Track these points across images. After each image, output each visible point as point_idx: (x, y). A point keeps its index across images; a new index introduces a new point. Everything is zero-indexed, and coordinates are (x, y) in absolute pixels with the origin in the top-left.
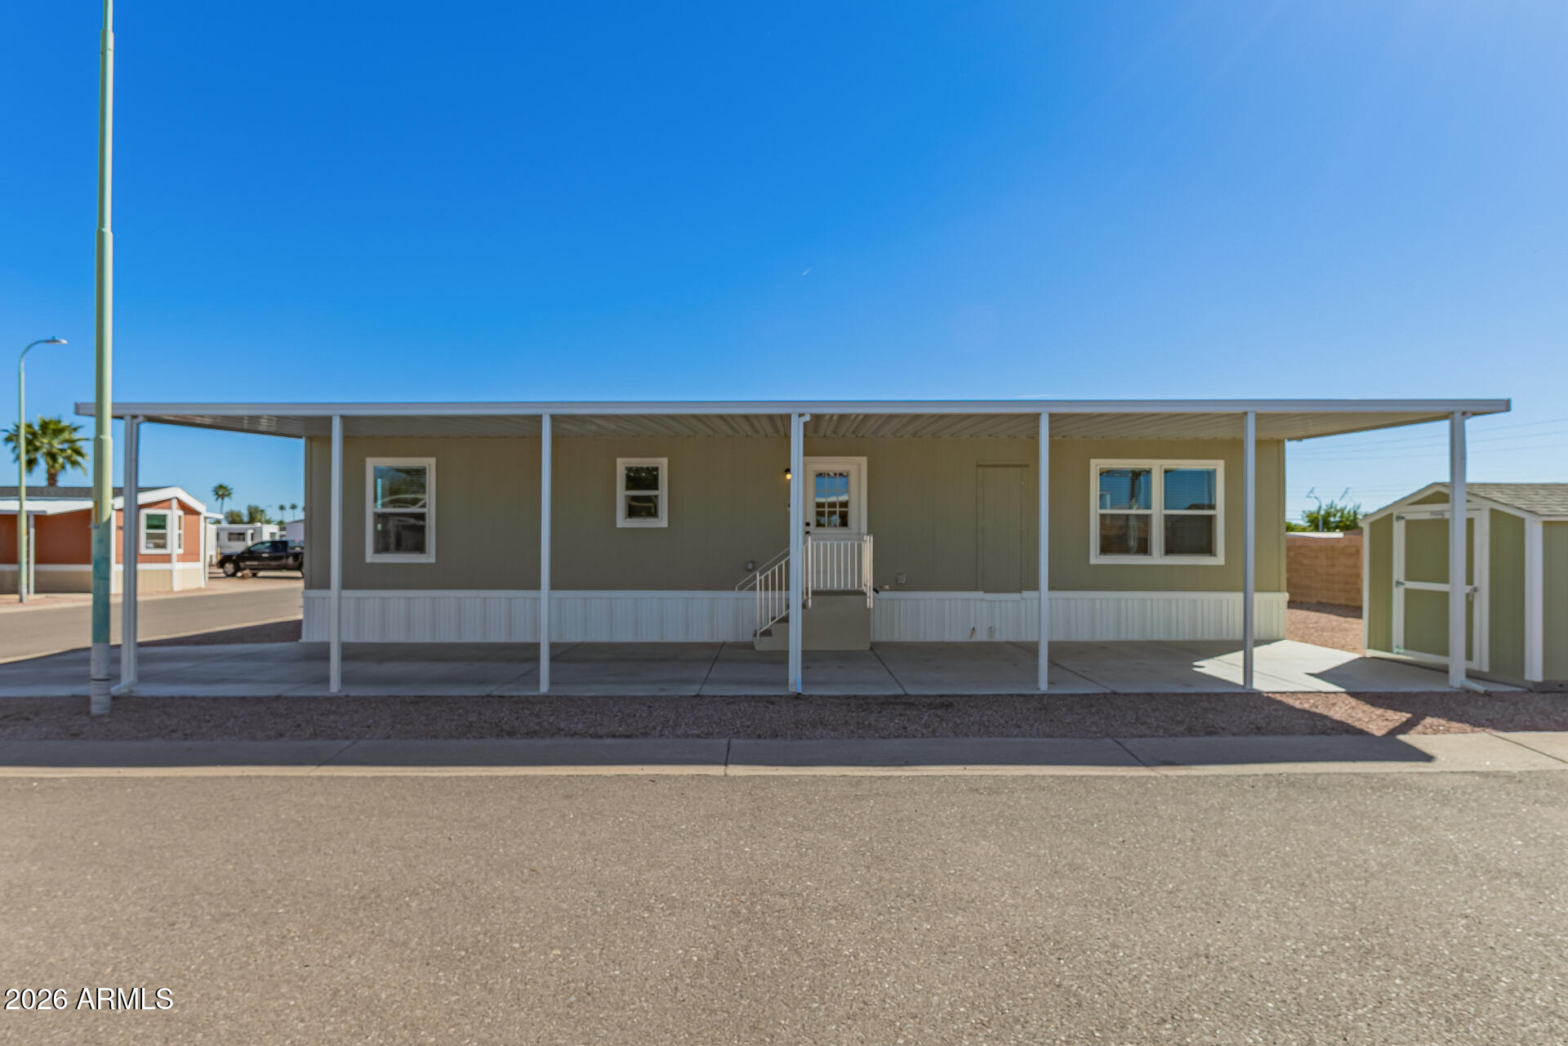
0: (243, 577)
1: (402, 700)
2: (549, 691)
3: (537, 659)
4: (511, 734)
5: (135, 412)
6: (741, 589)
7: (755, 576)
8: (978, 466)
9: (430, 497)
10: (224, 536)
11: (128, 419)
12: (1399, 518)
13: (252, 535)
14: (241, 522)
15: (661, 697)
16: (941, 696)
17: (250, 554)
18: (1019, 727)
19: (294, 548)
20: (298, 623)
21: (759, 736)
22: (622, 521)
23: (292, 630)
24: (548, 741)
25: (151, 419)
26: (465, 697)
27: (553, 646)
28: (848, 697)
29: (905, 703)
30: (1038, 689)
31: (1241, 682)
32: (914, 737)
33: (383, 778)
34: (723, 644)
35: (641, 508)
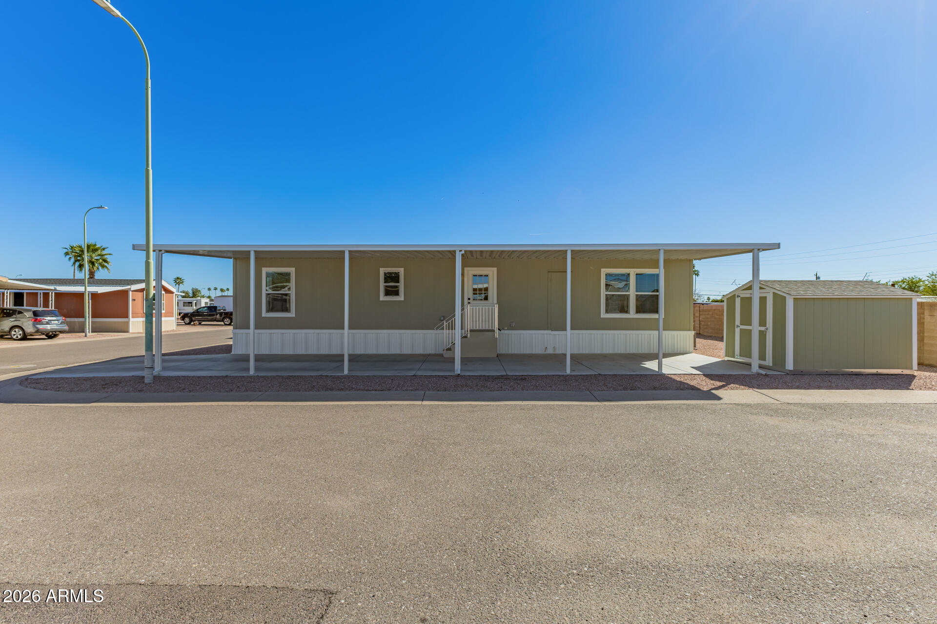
0: (194, 325)
1: (283, 377)
2: (348, 373)
3: (343, 361)
4: (332, 390)
5: (160, 249)
6: (437, 329)
7: (444, 322)
8: (548, 272)
9: (293, 284)
10: (181, 304)
11: (158, 251)
12: (738, 296)
13: (196, 303)
14: (189, 297)
15: (398, 376)
16: (522, 376)
17: (197, 313)
18: (551, 387)
19: (220, 310)
20: (231, 346)
21: (438, 390)
22: (382, 297)
23: (228, 349)
24: (347, 392)
25: (167, 252)
26: (311, 376)
27: (350, 355)
28: (481, 376)
29: (506, 378)
30: (566, 373)
31: (657, 370)
32: (505, 390)
33: (278, 405)
34: (430, 355)
35: (392, 291)
